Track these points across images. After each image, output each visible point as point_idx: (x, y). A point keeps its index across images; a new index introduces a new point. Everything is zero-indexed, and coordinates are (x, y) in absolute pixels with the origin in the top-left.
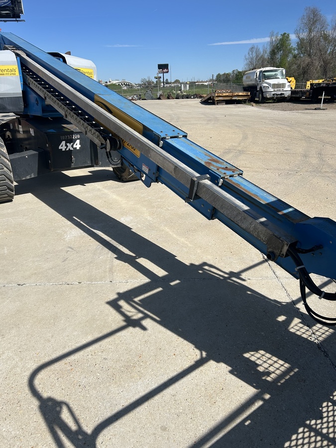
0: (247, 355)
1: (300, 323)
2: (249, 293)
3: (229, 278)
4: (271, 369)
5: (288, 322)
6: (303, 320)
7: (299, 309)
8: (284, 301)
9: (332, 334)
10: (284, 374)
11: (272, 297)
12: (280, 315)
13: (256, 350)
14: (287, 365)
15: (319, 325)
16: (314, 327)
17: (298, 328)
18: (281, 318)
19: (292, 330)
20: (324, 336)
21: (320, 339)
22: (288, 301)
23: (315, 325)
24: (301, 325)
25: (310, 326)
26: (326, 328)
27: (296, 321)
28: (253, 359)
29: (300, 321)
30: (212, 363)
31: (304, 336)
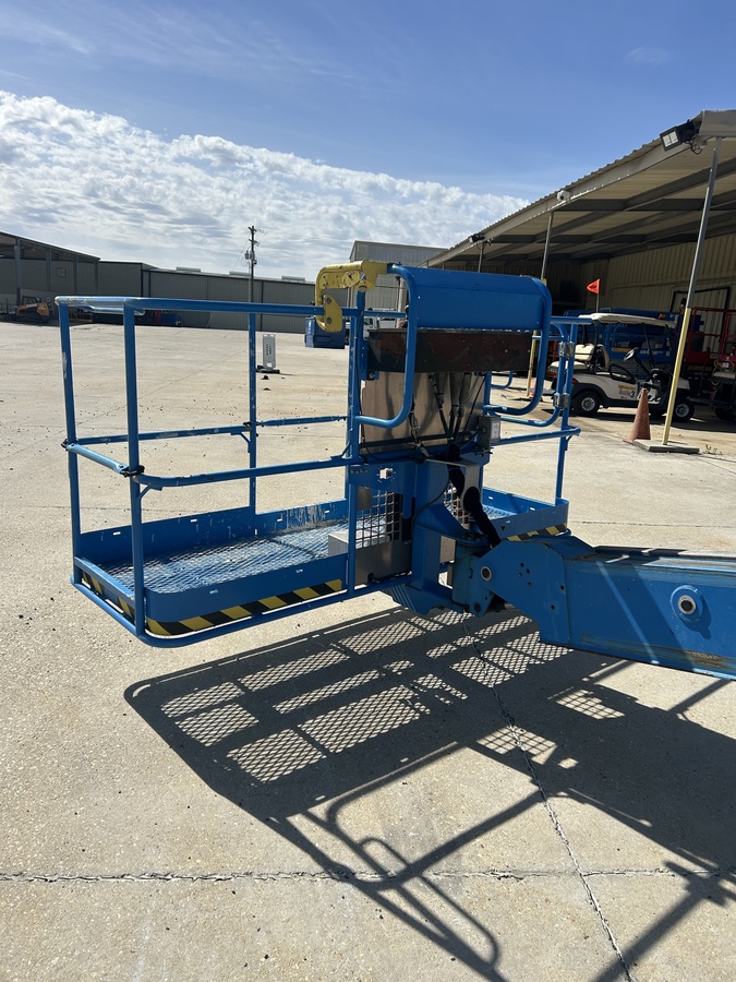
0: (618, 714)
1: (534, 755)
2: (646, 823)
3: (717, 875)
4: (583, 700)
5: (555, 758)
6: (530, 761)
7: (533, 782)
8: (565, 799)
9: (483, 737)
10: (566, 695)
11: (589, 811)
12: (571, 769)
13: (606, 719)
14: (562, 703)
15: (502, 751)
16: (510, 747)
17: (541, 747)
18: (568, 763)
19: (550, 743)
20: (498, 735)
21: (505, 731)
22: (555, 799)
23: (510, 751)
24: (533, 751)
25: (518, 749)
26: (491, 746)
27: (540, 759)
28: (610, 711)
29: (534, 759)
30: (666, 707)
31: (531, 735)
